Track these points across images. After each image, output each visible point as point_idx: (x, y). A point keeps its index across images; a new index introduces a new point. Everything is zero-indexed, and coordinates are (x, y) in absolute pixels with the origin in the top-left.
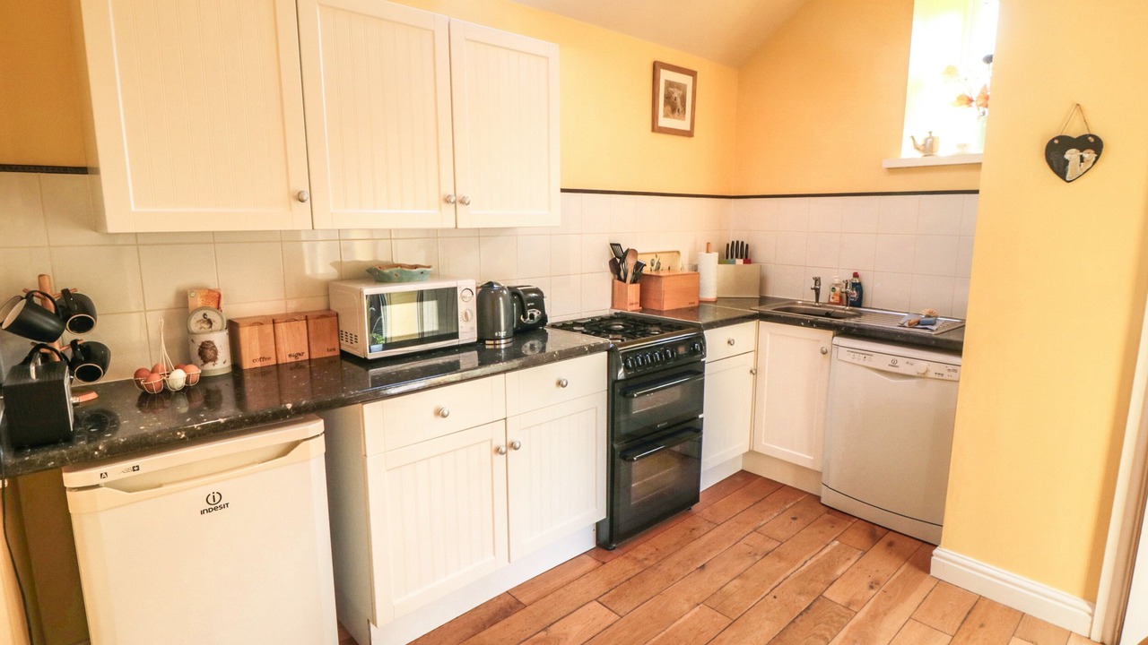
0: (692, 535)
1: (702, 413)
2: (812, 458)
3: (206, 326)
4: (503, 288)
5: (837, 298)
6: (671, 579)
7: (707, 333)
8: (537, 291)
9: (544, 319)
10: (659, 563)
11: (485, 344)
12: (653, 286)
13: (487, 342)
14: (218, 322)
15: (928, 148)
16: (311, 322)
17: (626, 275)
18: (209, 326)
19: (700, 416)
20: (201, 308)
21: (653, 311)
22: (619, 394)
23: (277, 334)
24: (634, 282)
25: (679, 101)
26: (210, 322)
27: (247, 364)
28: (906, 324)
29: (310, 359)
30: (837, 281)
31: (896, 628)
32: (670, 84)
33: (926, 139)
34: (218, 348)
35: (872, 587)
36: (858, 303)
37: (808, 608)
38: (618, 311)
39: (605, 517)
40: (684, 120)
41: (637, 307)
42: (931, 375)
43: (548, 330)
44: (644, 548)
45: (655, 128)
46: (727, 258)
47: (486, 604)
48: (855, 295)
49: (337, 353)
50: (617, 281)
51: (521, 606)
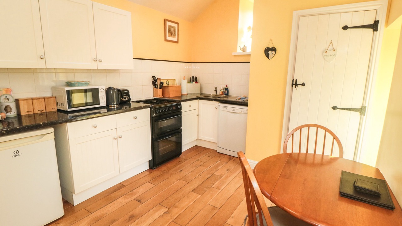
0: (179, 163)
1: (181, 127)
2: (214, 139)
3: (7, 100)
4: (115, 89)
5: (222, 93)
6: (171, 174)
7: (182, 103)
8: (127, 90)
9: (129, 99)
10: (168, 171)
11: (109, 107)
12: (166, 90)
13: (110, 106)
14: (11, 100)
15: (243, 50)
16: (46, 99)
17: (157, 86)
18: (8, 100)
19: (181, 128)
20: (5, 94)
21: (166, 97)
22: (154, 121)
23: (33, 103)
24: (160, 88)
25: (173, 32)
26: (8, 99)
27: (23, 113)
28: (238, 99)
29: (46, 112)
30: (222, 88)
31: (232, 179)
32: (170, 26)
33: (243, 47)
34: (12, 108)
35: (227, 171)
36: (227, 94)
37: (209, 177)
38: (155, 98)
39: (151, 159)
40: (175, 38)
41: (162, 96)
42: (243, 112)
43: (131, 103)
44: (164, 168)
45: (166, 40)
46: (191, 81)
47: (113, 187)
48: (226, 92)
49: (56, 110)
50: (155, 88)
51: (124, 186)
